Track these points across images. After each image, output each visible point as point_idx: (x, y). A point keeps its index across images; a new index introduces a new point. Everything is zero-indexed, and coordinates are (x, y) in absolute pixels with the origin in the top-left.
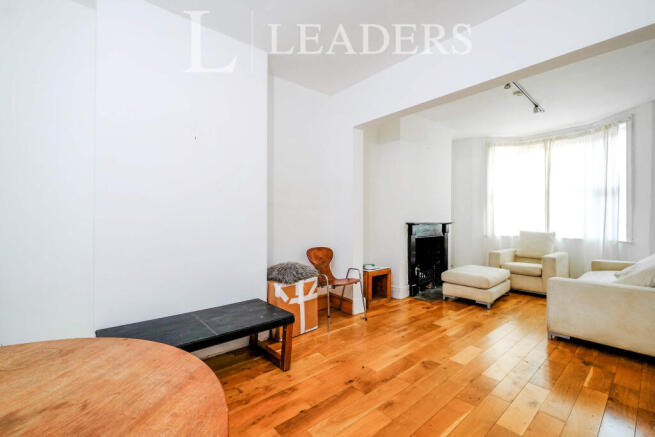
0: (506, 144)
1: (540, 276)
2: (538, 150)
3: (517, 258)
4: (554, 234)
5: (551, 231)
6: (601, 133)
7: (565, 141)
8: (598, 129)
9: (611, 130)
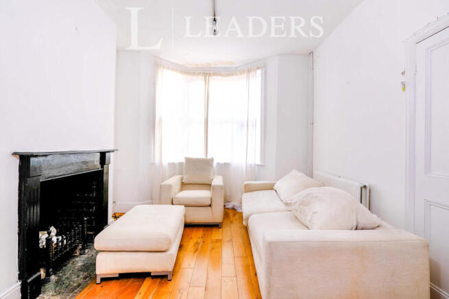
0: (172, 69)
1: (210, 206)
2: (199, 82)
3: (184, 185)
4: (212, 160)
5: (209, 157)
6: (245, 75)
7: (219, 77)
8: (242, 72)
9: (252, 74)
